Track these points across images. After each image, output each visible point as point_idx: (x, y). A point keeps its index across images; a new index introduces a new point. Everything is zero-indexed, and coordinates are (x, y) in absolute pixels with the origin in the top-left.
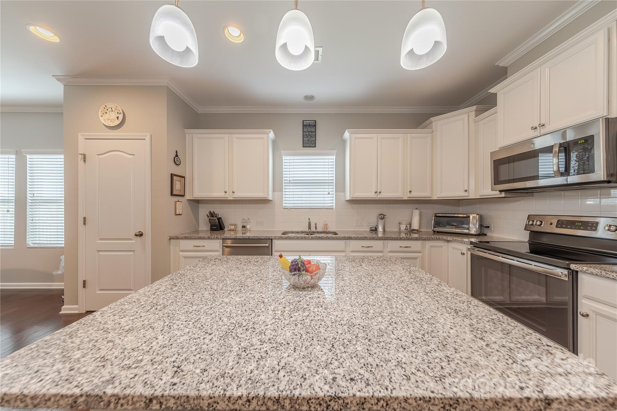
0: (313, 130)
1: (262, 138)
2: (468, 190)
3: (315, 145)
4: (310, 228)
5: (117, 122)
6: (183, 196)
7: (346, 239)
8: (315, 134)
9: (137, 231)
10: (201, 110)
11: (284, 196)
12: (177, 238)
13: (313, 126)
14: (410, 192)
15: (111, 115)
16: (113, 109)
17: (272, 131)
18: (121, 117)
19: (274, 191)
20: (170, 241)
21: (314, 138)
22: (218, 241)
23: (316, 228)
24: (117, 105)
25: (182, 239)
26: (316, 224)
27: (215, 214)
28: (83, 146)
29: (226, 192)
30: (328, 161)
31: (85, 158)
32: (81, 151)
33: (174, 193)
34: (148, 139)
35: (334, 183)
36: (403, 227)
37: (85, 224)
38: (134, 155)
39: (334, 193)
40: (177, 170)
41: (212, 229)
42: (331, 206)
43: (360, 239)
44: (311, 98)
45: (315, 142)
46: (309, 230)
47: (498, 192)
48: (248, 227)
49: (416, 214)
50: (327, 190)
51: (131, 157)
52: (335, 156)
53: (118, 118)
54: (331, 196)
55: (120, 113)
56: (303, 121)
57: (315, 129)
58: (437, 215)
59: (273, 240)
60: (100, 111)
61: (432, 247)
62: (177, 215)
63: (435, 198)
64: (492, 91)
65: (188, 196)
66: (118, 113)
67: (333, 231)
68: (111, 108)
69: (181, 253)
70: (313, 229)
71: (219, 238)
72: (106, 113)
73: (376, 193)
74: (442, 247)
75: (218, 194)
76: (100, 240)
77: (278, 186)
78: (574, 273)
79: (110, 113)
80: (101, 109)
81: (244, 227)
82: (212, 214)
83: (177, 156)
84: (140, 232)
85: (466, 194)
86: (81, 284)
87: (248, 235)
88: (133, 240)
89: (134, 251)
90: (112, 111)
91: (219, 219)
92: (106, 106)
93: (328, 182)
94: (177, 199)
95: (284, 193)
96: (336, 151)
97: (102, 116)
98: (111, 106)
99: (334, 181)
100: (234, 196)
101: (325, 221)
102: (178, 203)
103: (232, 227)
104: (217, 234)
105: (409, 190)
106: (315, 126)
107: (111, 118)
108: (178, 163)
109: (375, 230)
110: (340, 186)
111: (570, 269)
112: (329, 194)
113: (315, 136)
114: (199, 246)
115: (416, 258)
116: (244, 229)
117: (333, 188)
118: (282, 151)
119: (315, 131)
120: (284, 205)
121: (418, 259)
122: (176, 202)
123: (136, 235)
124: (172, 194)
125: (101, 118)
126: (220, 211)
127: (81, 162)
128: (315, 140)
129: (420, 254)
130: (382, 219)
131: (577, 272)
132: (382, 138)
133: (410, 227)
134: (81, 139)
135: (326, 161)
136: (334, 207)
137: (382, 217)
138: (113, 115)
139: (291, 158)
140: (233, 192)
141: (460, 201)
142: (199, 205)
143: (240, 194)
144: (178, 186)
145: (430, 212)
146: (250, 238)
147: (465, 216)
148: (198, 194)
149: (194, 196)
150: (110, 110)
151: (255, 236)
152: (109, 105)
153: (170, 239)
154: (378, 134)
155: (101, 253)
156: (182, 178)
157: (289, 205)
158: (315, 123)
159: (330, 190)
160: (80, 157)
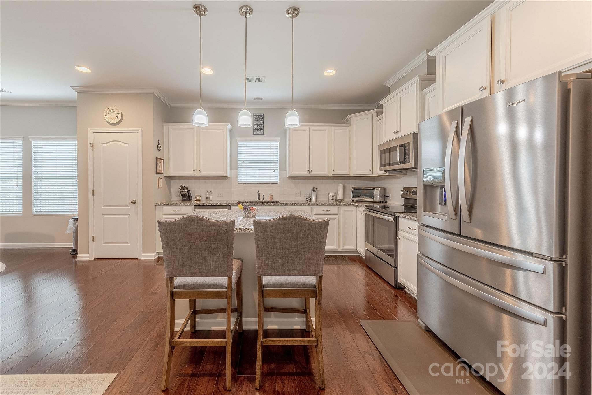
0: (261, 121)
1: (223, 130)
2: (372, 170)
3: (263, 133)
4: (259, 198)
5: (117, 120)
6: (162, 174)
7: (284, 205)
8: (263, 125)
9: (132, 200)
10: (172, 105)
11: (239, 174)
12: (161, 205)
13: (262, 118)
14: (334, 171)
15: (112, 115)
16: (114, 111)
17: (230, 124)
18: (120, 116)
19: (231, 169)
20: (155, 207)
21: (262, 128)
22: (191, 207)
23: (264, 199)
24: (117, 108)
25: (164, 205)
26: (264, 196)
27: (185, 188)
28: (92, 137)
29: (194, 171)
30: (273, 146)
31: (93, 146)
32: (90, 141)
33: (158, 172)
34: (140, 132)
35: (278, 163)
36: (331, 198)
37: (93, 195)
38: (129, 144)
39: (278, 171)
40: (159, 155)
41: (183, 200)
42: (276, 181)
43: (294, 205)
44: (260, 99)
45: (263, 131)
46: (259, 200)
47: (383, 172)
48: (211, 198)
49: (341, 187)
50: (273, 169)
51: (127, 145)
52: (279, 142)
53: (117, 117)
54: (276, 173)
55: (120, 114)
56: (254, 114)
57: (263, 121)
58: (355, 188)
59: (231, 206)
60: (105, 112)
61: (345, 210)
62: (159, 188)
63: (352, 175)
64: (381, 103)
65: (166, 174)
66: (117, 113)
67: (277, 201)
68: (113, 110)
69: (164, 216)
70: (262, 199)
71: (192, 205)
72: (109, 113)
73: (308, 171)
74: (352, 210)
75: (188, 172)
76: (104, 206)
77: (234, 165)
78: (397, 217)
79: (112, 114)
80: (106, 110)
81: (207, 198)
82: (183, 188)
83: (159, 144)
84: (134, 200)
85: (371, 173)
86: (91, 239)
87: (211, 203)
88: (128, 206)
89: (130, 214)
90: (113, 112)
91: (188, 191)
92: (109, 108)
93: (273, 162)
94: (159, 176)
95: (239, 171)
96: (279, 138)
97: (106, 116)
98: (113, 108)
99: (278, 162)
100: (200, 174)
101: (271, 193)
102: (159, 179)
103: (198, 198)
104: (187, 203)
105: (333, 170)
106: (263, 118)
107: (112, 117)
108: (159, 149)
109: (309, 200)
110: (283, 166)
111: (395, 215)
112: (274, 171)
113: (263, 126)
114: (177, 211)
115: (334, 219)
116: (207, 199)
117: (277, 167)
118: (237, 138)
119: (263, 122)
120: (239, 180)
121: (335, 220)
122: (158, 178)
123: (132, 203)
124: (156, 173)
125: (105, 117)
126: (190, 185)
127: (90, 149)
128: (263, 130)
129: (337, 216)
130: (315, 191)
131: (398, 217)
132: (313, 130)
133: (336, 197)
134: (90, 132)
135: (271, 146)
136: (278, 182)
137: (315, 190)
138: (114, 115)
139: (245, 143)
140: (200, 171)
141: (376, 177)
142: (172, 180)
143: (205, 172)
144: (159, 167)
145: (350, 185)
146: (215, 205)
147: (372, 188)
148: (173, 172)
149: (170, 174)
150: (112, 111)
151: (218, 203)
152: (111, 108)
153: (155, 206)
154: (310, 127)
155: (105, 216)
156: (161, 160)
157: (242, 181)
158: (263, 116)
159: (275, 169)
160: (90, 145)
